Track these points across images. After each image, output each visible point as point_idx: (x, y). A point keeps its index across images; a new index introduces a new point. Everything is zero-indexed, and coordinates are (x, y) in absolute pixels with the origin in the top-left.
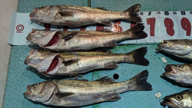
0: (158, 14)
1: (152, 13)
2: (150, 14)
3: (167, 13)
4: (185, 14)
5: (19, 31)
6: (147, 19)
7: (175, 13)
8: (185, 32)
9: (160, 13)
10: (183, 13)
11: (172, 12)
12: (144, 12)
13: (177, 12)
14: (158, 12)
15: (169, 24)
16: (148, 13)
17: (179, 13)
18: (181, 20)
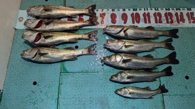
0: (107, 11)
1: (104, 10)
2: (102, 11)
3: (113, 10)
4: (125, 11)
5: (20, 21)
6: (100, 14)
7: (118, 10)
8: (123, 21)
9: (109, 10)
10: (124, 10)
11: (117, 9)
12: (99, 10)
13: (120, 9)
15: (113, 17)
17: (121, 10)
18: (122, 14)
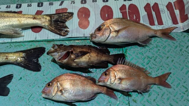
0: (71, 3)
3: (83, 2)
4: (107, 1)
7: (94, 1)
9: (74, 3)
14: (72, 1)
15: (84, 14)
16: (59, 2)
18: (101, 8)
